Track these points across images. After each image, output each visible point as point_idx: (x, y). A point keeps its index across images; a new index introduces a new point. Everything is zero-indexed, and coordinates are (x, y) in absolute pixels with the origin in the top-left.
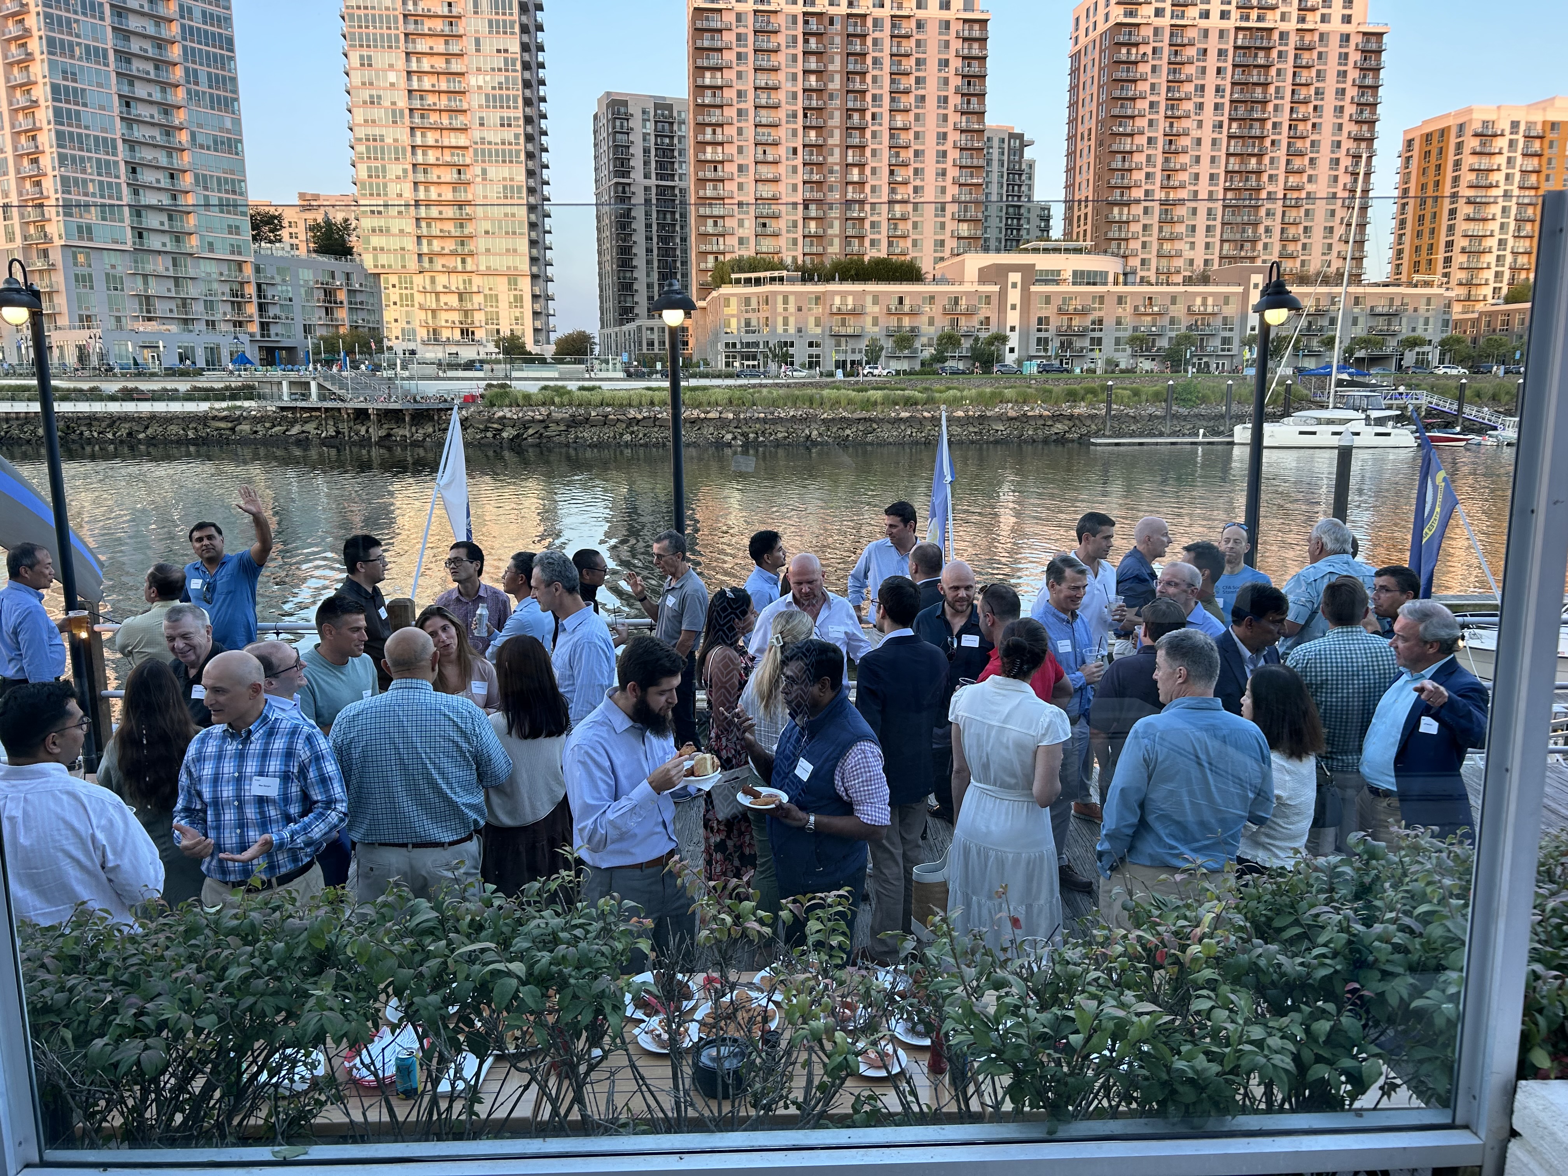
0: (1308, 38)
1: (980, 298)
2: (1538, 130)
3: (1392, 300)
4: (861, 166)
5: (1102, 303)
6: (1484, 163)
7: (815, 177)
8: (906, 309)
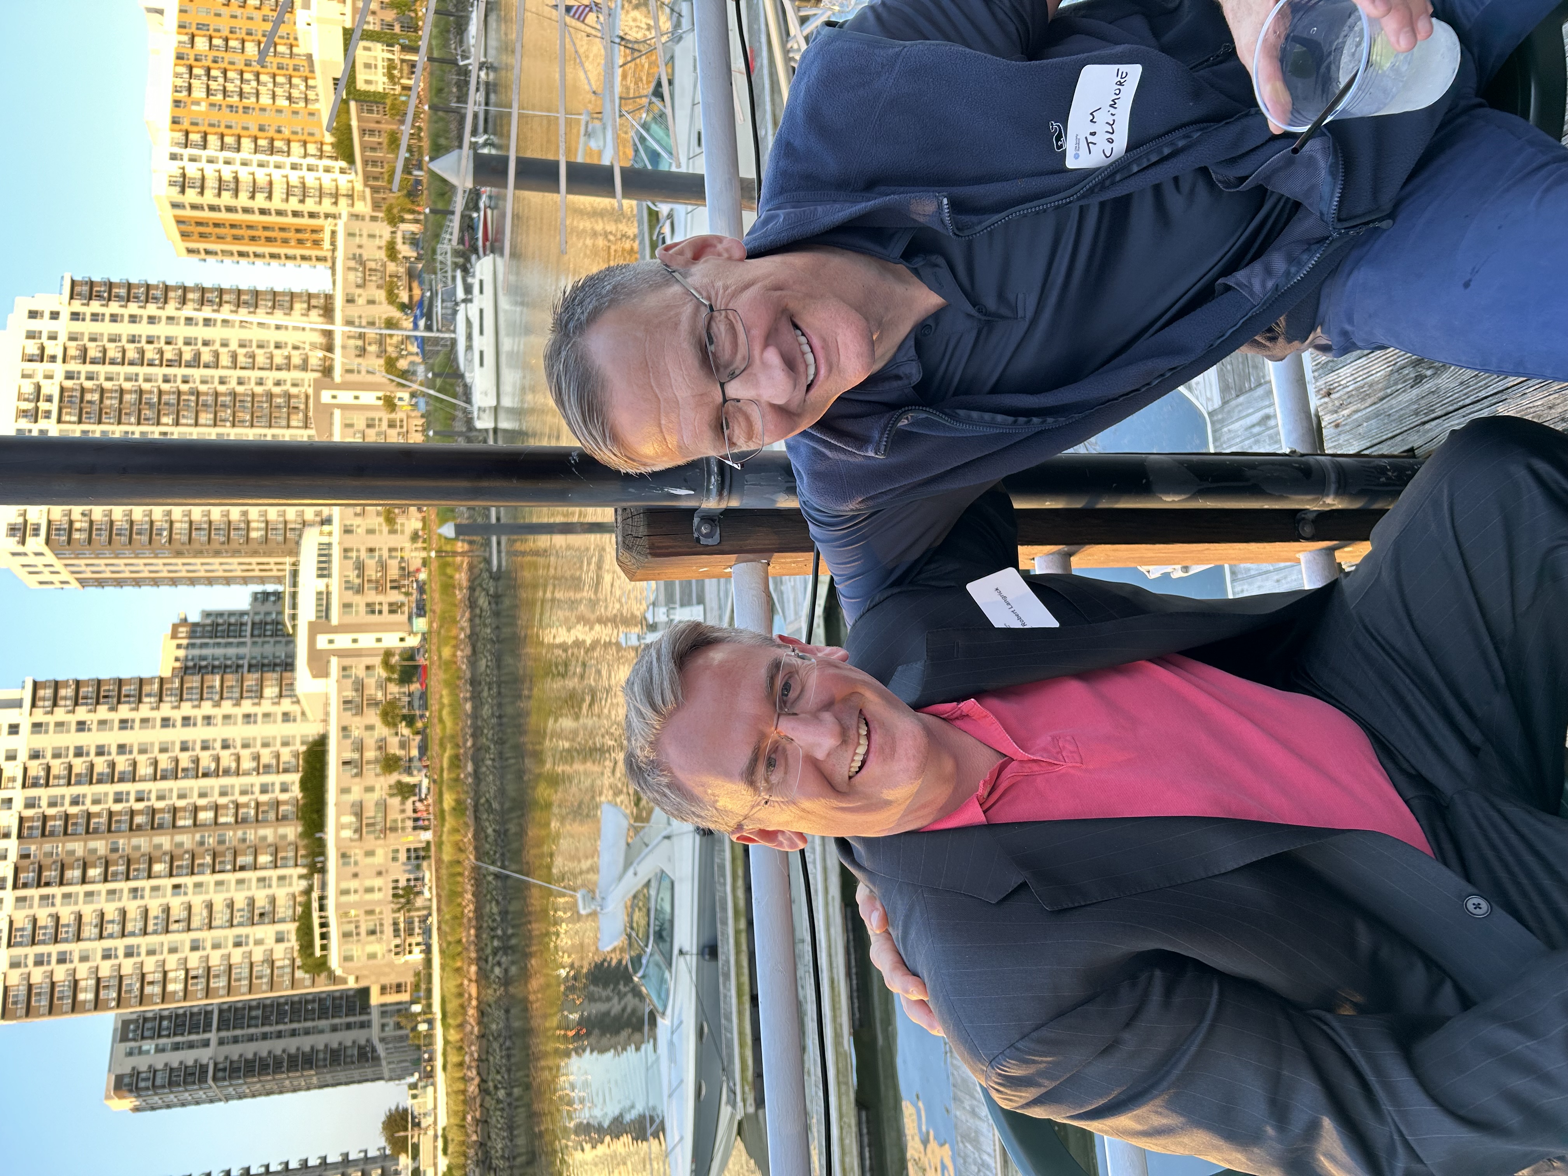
0: (72, 352)
1: (344, 677)
2: (180, 136)
3: (350, 269)
4: (196, 809)
5: (351, 550)
6: (211, 183)
7: (208, 859)
8: (356, 756)
